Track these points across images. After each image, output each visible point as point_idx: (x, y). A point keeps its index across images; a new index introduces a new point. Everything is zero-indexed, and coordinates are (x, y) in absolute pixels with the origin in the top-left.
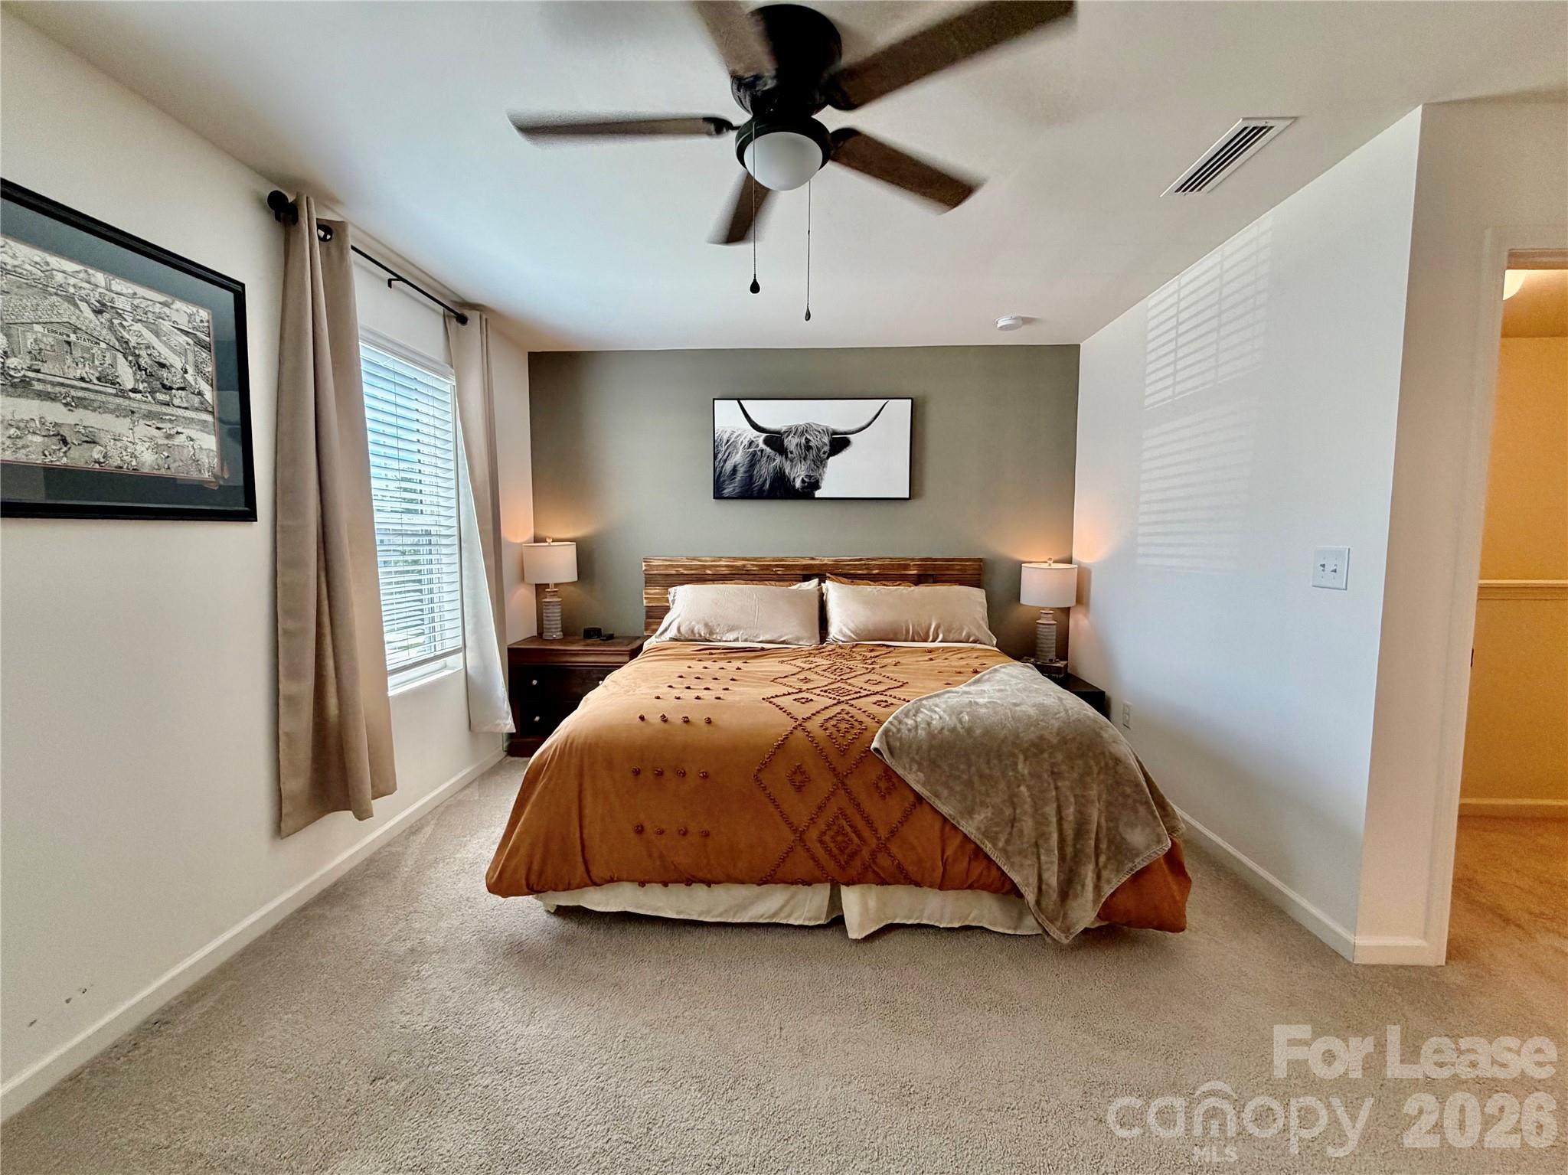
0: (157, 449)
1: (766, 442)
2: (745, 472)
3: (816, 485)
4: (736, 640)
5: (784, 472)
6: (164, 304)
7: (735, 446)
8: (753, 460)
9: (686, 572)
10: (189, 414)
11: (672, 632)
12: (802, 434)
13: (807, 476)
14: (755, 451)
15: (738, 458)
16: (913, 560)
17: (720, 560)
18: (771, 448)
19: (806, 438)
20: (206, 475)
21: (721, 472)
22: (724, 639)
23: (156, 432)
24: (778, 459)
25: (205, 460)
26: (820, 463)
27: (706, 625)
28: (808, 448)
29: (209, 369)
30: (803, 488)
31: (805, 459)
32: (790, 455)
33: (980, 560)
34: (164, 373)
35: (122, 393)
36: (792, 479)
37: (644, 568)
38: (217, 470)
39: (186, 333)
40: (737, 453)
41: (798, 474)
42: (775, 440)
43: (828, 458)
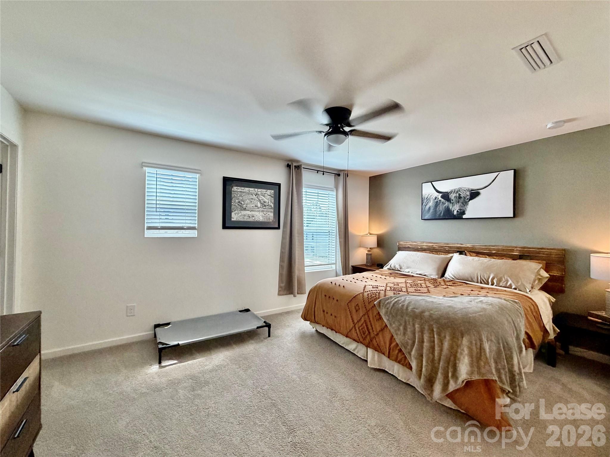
0: (263, 217)
1: (442, 197)
2: (433, 209)
3: (464, 213)
4: (409, 272)
5: (449, 208)
6: (266, 191)
7: (430, 200)
8: (437, 204)
9: (411, 247)
10: (268, 210)
11: (388, 267)
12: (457, 192)
13: (459, 209)
14: (437, 201)
15: (431, 204)
16: (516, 247)
17: (423, 243)
18: (444, 199)
19: (459, 194)
20: (271, 221)
21: (424, 210)
22: (405, 271)
23: (263, 214)
24: (447, 203)
25: (271, 218)
26: (465, 203)
27: (400, 265)
28: (460, 197)
29: (273, 201)
30: (458, 214)
31: (458, 202)
32: (452, 201)
33: (564, 250)
34: (265, 203)
35: (258, 208)
36: (452, 211)
37: (398, 245)
38: (273, 220)
39: (269, 195)
40: (430, 202)
41: (455, 209)
42: (446, 196)
43: (469, 201)
